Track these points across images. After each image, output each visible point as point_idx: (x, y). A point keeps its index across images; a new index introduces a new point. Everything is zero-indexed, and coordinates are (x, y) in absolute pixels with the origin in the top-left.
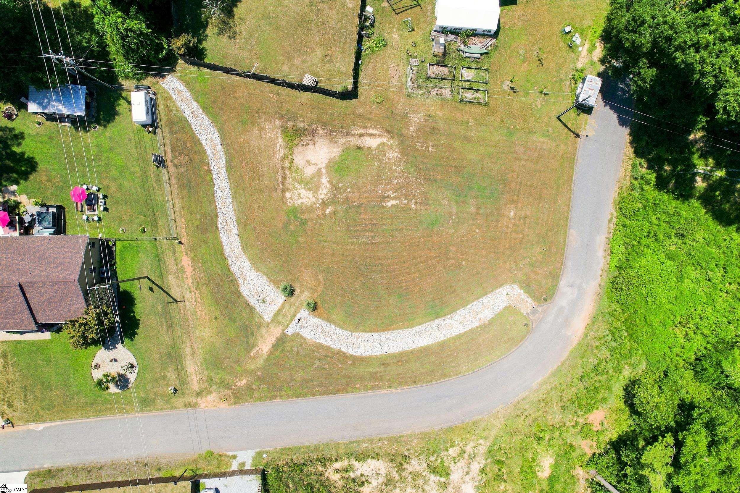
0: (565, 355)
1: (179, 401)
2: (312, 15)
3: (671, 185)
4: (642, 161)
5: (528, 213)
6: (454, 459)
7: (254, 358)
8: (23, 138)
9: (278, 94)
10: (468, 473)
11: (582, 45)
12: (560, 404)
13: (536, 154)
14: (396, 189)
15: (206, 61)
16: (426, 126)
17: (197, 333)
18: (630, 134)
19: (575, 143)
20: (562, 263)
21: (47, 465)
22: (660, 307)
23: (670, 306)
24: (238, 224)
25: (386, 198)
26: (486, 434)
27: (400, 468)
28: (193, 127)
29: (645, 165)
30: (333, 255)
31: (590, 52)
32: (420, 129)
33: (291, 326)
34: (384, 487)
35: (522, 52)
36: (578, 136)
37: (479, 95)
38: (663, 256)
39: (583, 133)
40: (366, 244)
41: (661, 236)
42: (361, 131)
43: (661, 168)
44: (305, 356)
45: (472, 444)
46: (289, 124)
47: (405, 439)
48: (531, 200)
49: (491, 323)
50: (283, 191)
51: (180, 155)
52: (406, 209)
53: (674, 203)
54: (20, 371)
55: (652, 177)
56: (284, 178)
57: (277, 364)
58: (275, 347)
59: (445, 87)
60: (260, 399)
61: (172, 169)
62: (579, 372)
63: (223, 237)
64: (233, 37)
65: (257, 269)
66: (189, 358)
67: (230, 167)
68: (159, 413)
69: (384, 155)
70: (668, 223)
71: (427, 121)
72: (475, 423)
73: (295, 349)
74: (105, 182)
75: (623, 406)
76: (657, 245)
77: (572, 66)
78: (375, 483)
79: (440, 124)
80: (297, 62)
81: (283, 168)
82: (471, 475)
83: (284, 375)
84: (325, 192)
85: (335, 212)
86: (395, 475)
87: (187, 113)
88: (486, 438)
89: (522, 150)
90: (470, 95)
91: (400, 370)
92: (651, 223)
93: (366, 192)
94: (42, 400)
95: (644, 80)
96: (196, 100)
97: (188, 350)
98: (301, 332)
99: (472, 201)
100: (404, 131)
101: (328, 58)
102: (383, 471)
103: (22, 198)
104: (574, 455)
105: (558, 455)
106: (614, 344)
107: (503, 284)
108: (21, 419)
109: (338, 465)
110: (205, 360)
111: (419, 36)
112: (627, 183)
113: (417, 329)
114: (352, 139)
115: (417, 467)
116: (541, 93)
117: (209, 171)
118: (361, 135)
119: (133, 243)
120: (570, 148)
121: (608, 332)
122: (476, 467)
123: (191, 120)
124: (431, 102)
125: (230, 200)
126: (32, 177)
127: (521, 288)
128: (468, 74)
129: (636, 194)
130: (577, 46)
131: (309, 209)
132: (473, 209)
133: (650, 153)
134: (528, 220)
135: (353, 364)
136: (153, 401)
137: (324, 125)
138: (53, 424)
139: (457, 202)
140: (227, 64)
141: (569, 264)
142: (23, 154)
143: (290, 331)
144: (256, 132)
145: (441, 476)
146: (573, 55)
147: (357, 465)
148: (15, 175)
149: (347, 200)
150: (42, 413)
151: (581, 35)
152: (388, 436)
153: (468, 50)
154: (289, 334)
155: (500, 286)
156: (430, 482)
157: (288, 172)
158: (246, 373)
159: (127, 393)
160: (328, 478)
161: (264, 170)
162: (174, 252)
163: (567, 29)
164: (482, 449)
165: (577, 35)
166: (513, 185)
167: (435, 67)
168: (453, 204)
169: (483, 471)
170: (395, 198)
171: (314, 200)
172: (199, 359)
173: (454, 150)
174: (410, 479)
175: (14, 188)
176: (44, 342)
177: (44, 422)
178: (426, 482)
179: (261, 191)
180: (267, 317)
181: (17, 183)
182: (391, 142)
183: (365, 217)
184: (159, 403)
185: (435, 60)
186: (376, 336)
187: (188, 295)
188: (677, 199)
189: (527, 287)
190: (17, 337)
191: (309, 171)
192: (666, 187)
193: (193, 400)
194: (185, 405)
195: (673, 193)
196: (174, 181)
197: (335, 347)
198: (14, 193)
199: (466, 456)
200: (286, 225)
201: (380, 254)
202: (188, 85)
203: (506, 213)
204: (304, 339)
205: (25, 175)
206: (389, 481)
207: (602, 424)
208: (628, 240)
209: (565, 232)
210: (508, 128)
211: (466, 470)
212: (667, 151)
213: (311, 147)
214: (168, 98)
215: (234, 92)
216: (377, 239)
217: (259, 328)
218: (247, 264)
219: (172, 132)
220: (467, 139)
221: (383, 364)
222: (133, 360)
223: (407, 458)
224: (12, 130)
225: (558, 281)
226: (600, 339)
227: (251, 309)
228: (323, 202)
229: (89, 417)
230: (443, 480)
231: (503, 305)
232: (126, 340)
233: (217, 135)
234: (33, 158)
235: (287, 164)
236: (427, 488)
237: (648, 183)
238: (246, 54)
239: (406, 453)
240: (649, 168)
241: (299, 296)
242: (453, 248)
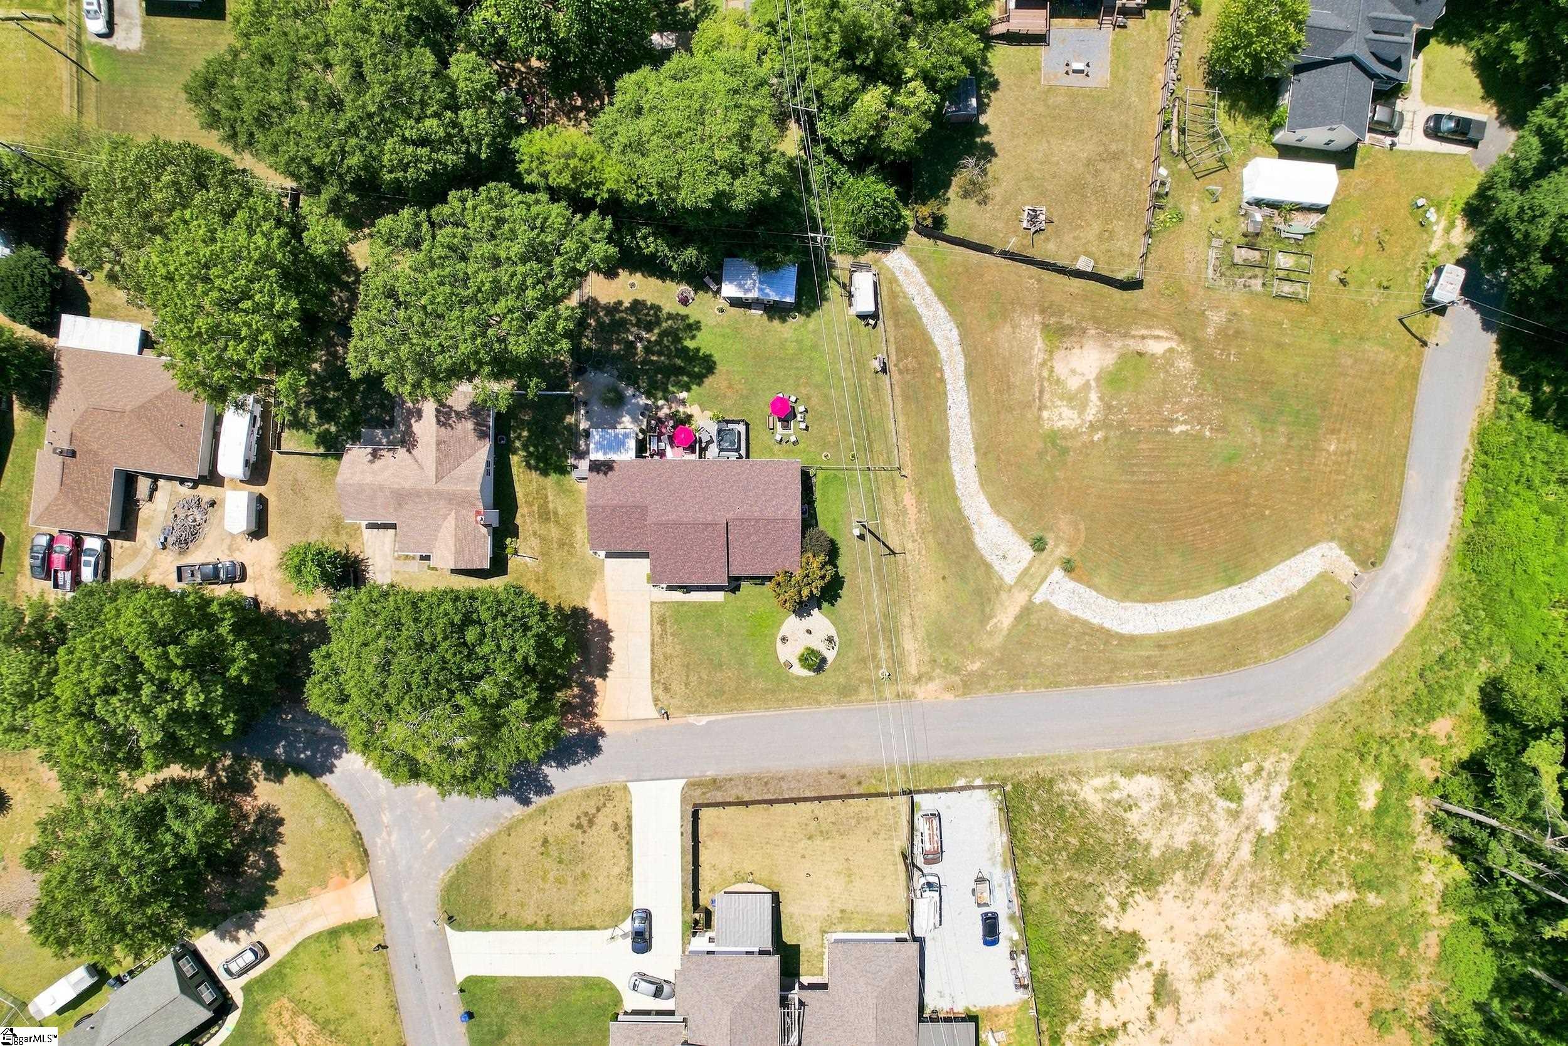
0: (1399, 640)
1: (889, 691)
2: (1089, 178)
3: (1550, 413)
4: (1513, 379)
5: (1354, 447)
6: (1248, 778)
7: (991, 634)
8: (699, 328)
9: (1039, 281)
10: (1266, 798)
11: (1437, 223)
12: (1390, 708)
13: (1367, 368)
14: (1188, 410)
15: (946, 232)
16: (1227, 328)
17: (920, 598)
18: (1498, 341)
19: (1421, 354)
20: (1396, 515)
21: (710, 773)
22: (1532, 579)
23: (1547, 578)
24: (977, 450)
25: (1172, 422)
26: (1291, 745)
27: (1178, 786)
28: (925, 320)
29: (1516, 383)
30: (1100, 497)
31: (1448, 231)
32: (1222, 332)
33: (1040, 590)
34: (1158, 813)
35: (1357, 231)
36: (1424, 344)
37: (1298, 287)
38: (1536, 509)
39: (1432, 340)
40: (1144, 482)
41: (1537, 482)
42: (1144, 332)
43: (1537, 389)
44: (1056, 632)
45: (1272, 759)
46: (1053, 320)
47: (1185, 749)
48: (1358, 430)
49: (1301, 593)
50: (1040, 409)
51: (906, 357)
52: (1198, 438)
53: (1555, 437)
54: (683, 643)
55: (1526, 401)
56: (1041, 392)
57: (1019, 642)
58: (1019, 618)
59: (1256, 277)
60: (997, 688)
61: (896, 376)
62: (1418, 663)
63: (956, 468)
64: (984, 201)
65: (998, 513)
66: (907, 631)
67: (969, 375)
68: (862, 706)
69: (1172, 365)
70: (1546, 463)
71: (1230, 321)
72: (1276, 730)
73: (1043, 624)
74: (804, 391)
75: (1477, 712)
76: (1530, 494)
77: (1423, 250)
78: (1146, 807)
79: (1247, 326)
80: (1068, 238)
81: (1042, 379)
82: (1271, 800)
83: (1029, 658)
84: (1094, 411)
85: (1106, 439)
86: (1173, 797)
87: (917, 301)
88: (1291, 751)
89: (1350, 361)
90: (1287, 288)
91: (1182, 654)
92: (1522, 463)
93: (1148, 413)
94: (709, 683)
95: (1534, 279)
96: (930, 284)
97: (906, 620)
98: (1053, 601)
99: (1282, 429)
100: (1199, 334)
101: (1107, 235)
102: (1157, 792)
103: (693, 410)
104: (1410, 776)
105: (1387, 779)
106: (1467, 628)
107: (1319, 541)
108: (680, 708)
109: (1098, 782)
110: (929, 635)
111: (1224, 208)
112: (1490, 409)
113: (1204, 599)
114: (1131, 342)
115: (1201, 786)
116: (1380, 286)
117: (942, 380)
118: (1143, 337)
119: (840, 474)
120: (1413, 361)
121: (1458, 611)
122: (1277, 790)
123: (922, 310)
124: (1237, 297)
125: (967, 420)
126: (708, 382)
127: (1341, 548)
128: (1284, 261)
129: (1503, 423)
130: (1431, 224)
131: (1074, 434)
132: (1283, 440)
133: (1523, 369)
134: (1353, 457)
135: (1120, 645)
136: (855, 690)
137: (1097, 321)
138: (720, 717)
139: (1263, 430)
140: (975, 238)
141: (1407, 515)
142: (698, 350)
143: (1038, 598)
144: (1007, 329)
145: (1231, 800)
146: (1425, 236)
147: (1122, 782)
148: (686, 379)
149: (1122, 424)
150: (708, 701)
151: (1438, 210)
152: (1163, 744)
153: (1287, 229)
154: (1037, 601)
155: (1314, 544)
156: (1218, 809)
157: (1046, 384)
158: (980, 652)
159: (822, 676)
160: (1085, 801)
161: (1016, 380)
162: (894, 487)
163: (1421, 202)
164: (1286, 766)
165: (1432, 210)
166: (1335, 408)
167: (1243, 250)
168: (1258, 431)
169: (1287, 797)
170: (1185, 422)
171: (1079, 422)
172: (921, 633)
173: (1262, 361)
174: (1192, 803)
175: (684, 395)
176: (715, 605)
177: (709, 714)
178: (1212, 807)
179: (1010, 409)
180: (1009, 578)
181: (688, 390)
182: (1181, 348)
183: (1144, 446)
184: (864, 692)
185: (1243, 240)
186: (1150, 607)
187: (910, 546)
188: (1559, 431)
189: (1349, 545)
190: (678, 596)
191: (1074, 384)
192: (1543, 416)
193: (909, 688)
194: (898, 695)
195: (1555, 423)
196: (897, 391)
197: (1096, 621)
198: (683, 402)
199: (1264, 774)
200: (1041, 454)
201: (1161, 497)
202: (920, 263)
203: (1325, 445)
204: (1056, 610)
205: (699, 379)
206: (1164, 805)
207: (1449, 737)
208: (1490, 486)
209: (1403, 474)
210: (1333, 333)
211: (1264, 794)
212: (1549, 365)
213: (1076, 351)
214: (893, 280)
215: (982, 276)
216: (1158, 477)
217: (998, 593)
218: (986, 507)
219: (897, 326)
220: (1279, 345)
221: (1159, 646)
222: (833, 632)
223: (1187, 775)
224: (685, 318)
225: (1390, 540)
226: (1448, 620)
227: (988, 567)
228: (1091, 425)
229: (767, 709)
230: (1233, 806)
231: (1317, 570)
232: (825, 605)
233: (955, 332)
234: (710, 356)
235: (1045, 374)
236: (1213, 816)
237: (1520, 408)
238: (999, 225)
239: (1187, 768)
240: (1522, 388)
241: (1052, 551)
242: (1255, 492)
